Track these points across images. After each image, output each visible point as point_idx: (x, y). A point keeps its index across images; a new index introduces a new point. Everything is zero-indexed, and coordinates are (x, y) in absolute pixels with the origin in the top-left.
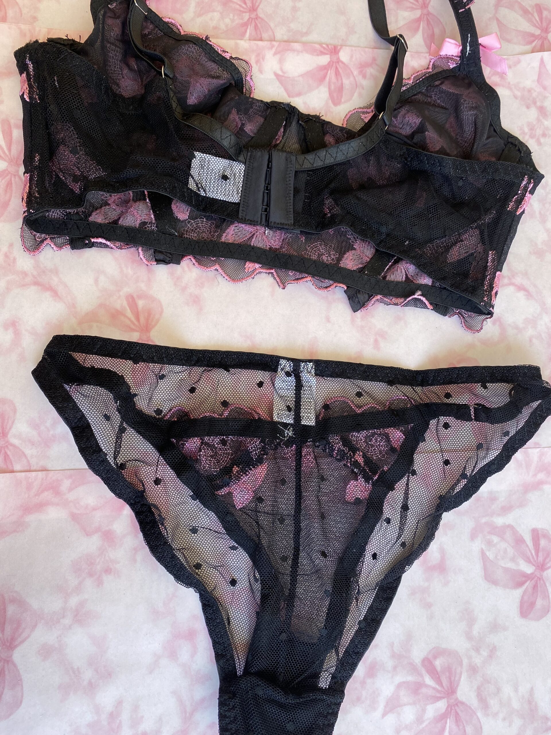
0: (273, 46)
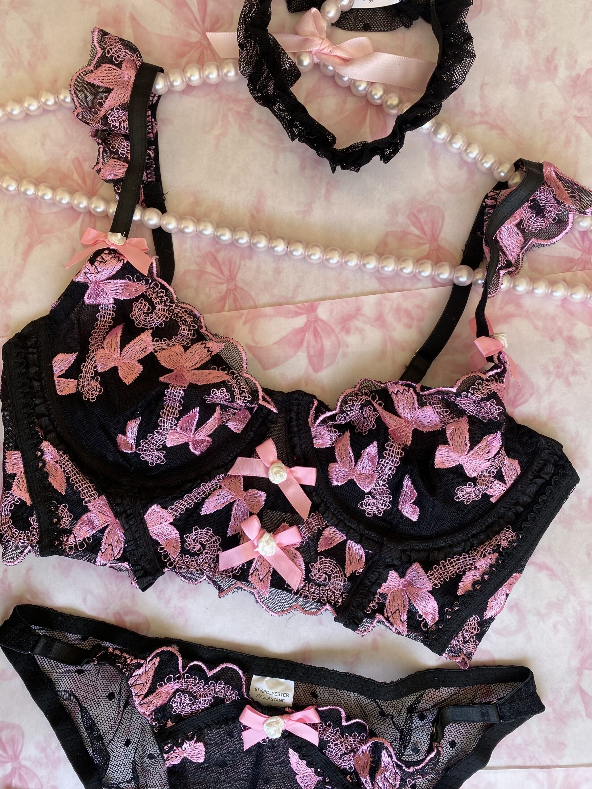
0: (242, 315)
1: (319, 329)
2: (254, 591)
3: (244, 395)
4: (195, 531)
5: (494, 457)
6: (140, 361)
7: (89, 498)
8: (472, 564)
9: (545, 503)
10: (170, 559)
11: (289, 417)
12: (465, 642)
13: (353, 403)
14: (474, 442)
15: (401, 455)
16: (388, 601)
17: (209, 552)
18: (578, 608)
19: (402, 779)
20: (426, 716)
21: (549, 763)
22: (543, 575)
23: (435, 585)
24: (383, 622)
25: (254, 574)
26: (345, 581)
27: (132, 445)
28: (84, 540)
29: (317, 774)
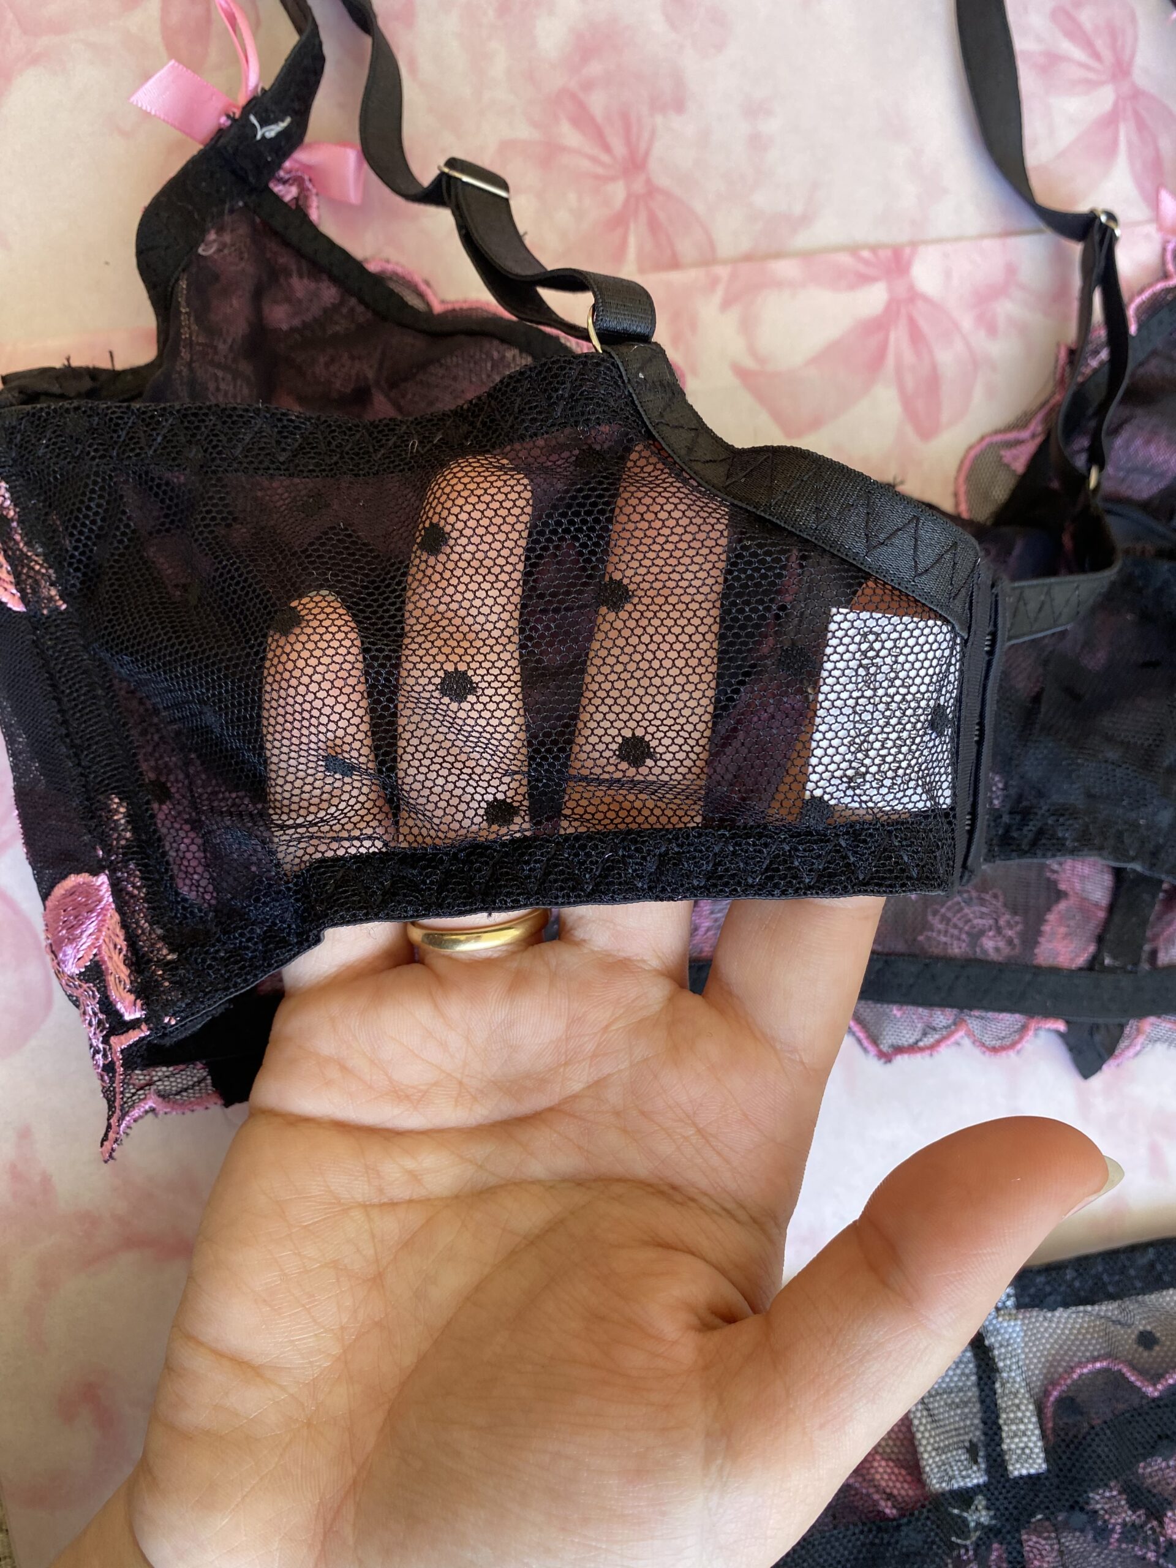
0: (714, 282)
1: (921, 323)
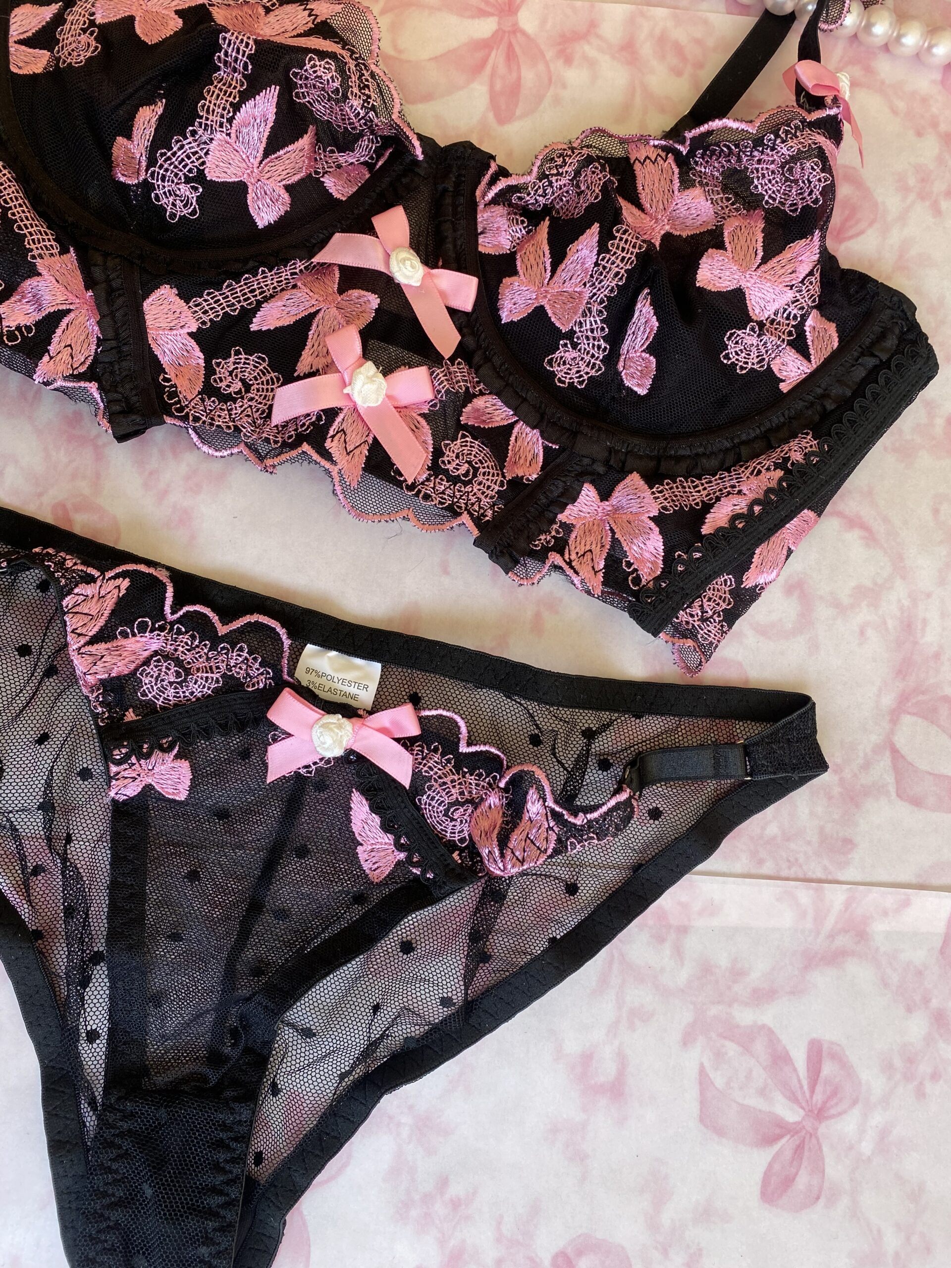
1: (517, 49)
2: (334, 470)
3: (367, 92)
4: (235, 355)
5: (802, 282)
6: (179, 13)
7: (40, 251)
8: (733, 487)
9: (874, 399)
10: (179, 402)
11: (440, 187)
12: (704, 620)
13: (564, 160)
14: (772, 249)
15: (640, 249)
16: (573, 536)
17: (257, 398)
18: (906, 603)
19: (559, 840)
20: (611, 765)
21: (819, 874)
22: (853, 536)
23: (665, 508)
24: (561, 568)
25: (336, 438)
26: (502, 485)
27: (140, 162)
28: (18, 328)
29: (399, 847)
